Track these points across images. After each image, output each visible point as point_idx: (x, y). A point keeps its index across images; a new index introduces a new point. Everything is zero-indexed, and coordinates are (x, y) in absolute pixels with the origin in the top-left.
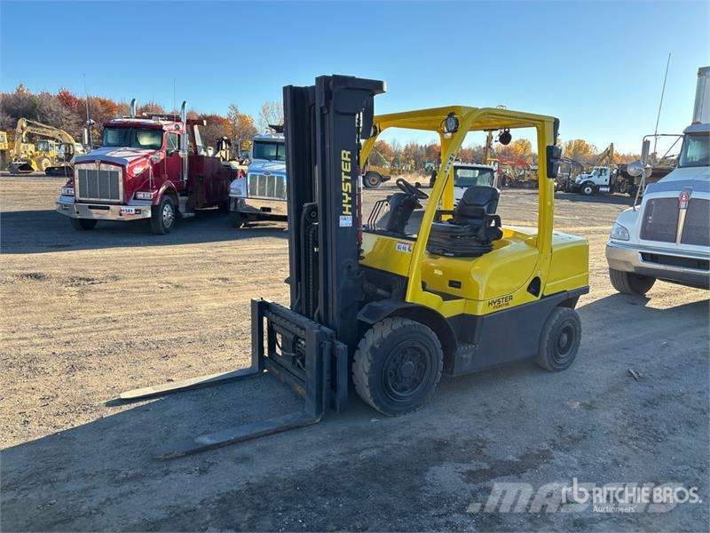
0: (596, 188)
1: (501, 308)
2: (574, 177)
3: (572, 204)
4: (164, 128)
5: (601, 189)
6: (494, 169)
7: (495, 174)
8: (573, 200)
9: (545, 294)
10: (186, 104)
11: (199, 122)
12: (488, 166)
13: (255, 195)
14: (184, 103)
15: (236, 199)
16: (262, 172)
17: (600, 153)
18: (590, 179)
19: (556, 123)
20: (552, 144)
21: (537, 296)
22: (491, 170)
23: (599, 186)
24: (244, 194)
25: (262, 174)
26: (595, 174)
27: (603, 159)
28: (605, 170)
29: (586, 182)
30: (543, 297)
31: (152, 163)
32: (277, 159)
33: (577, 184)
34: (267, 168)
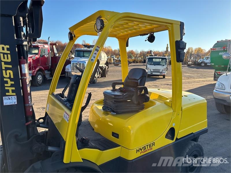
0: (206, 64)
1: (146, 152)
2: (198, 60)
3: (197, 70)
4: (39, 47)
5: (208, 64)
6: (167, 58)
7: (168, 60)
8: (197, 69)
9: (178, 138)
10: (50, 38)
11: (55, 44)
12: (165, 57)
13: (74, 70)
14: (49, 37)
15: (68, 72)
16: (76, 62)
17: (206, 52)
18: (203, 61)
19: (182, 25)
20: (179, 39)
21: (173, 140)
22: (166, 59)
23: (207, 63)
24: (70, 70)
25: (77, 62)
26: (205, 59)
27: (207, 54)
28: (209, 57)
29: (202, 62)
30: (177, 139)
31: (32, 59)
32: (83, 57)
33: (199, 63)
34: (78, 60)
